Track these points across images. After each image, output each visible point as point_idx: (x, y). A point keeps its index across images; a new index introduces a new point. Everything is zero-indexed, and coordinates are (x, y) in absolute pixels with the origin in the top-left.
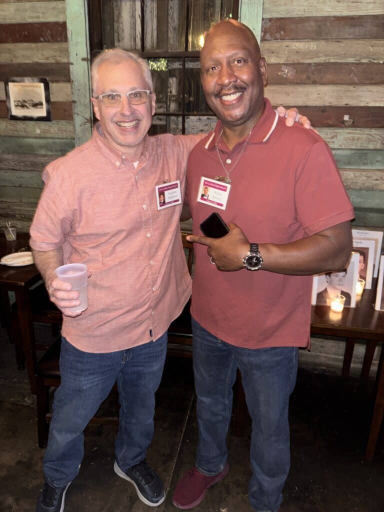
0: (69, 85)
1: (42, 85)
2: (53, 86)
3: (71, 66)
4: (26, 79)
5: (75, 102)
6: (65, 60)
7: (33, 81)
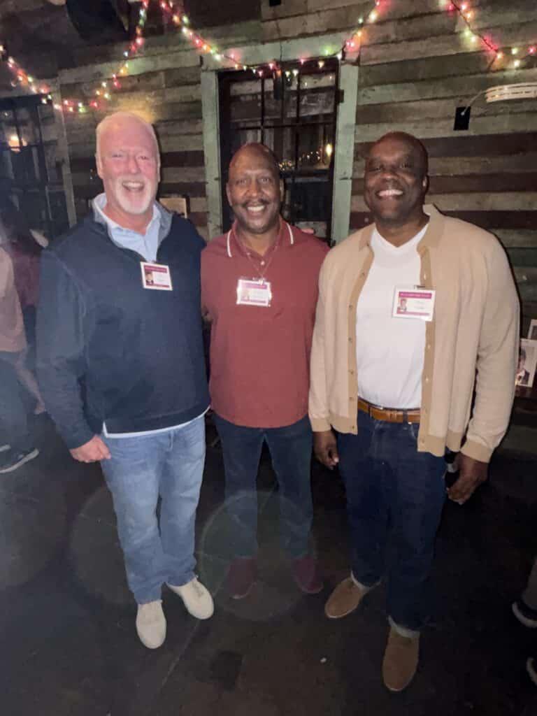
0: (204, 199)
1: (184, 200)
2: (192, 200)
3: (207, 185)
4: (173, 195)
5: (208, 212)
6: (201, 180)
7: (178, 197)
